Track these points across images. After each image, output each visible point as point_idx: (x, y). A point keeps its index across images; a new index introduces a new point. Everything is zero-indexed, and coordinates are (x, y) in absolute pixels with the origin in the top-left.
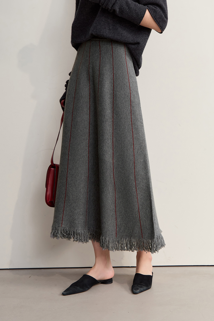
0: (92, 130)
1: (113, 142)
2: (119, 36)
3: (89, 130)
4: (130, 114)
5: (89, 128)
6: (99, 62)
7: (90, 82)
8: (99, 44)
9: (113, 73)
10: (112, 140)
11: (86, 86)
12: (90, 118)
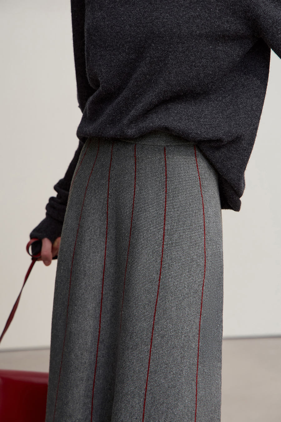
0: (103, 357)
1: (144, 405)
2: (193, 121)
3: (97, 357)
4: (197, 339)
5: (97, 351)
6: (132, 197)
7: (108, 241)
8: (133, 153)
9: (164, 229)
10: (142, 400)
11: (96, 247)
12: (100, 326)
